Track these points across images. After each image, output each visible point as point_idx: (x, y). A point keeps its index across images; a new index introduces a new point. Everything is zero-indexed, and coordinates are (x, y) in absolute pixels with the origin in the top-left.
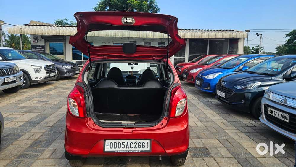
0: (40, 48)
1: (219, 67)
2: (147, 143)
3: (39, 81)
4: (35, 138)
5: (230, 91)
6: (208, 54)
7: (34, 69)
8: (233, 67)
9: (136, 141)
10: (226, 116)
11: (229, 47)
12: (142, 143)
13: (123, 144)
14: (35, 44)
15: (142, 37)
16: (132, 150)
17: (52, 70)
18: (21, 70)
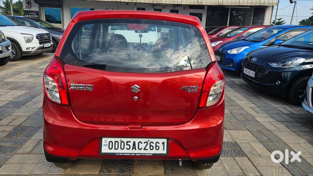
0: (34, 15)
1: (244, 40)
2: (163, 143)
3: (31, 53)
4: (16, 123)
5: (261, 70)
6: (228, 25)
7: (25, 37)
8: (261, 40)
9: (146, 140)
10: (255, 99)
11: (253, 18)
12: (156, 144)
13: (128, 143)
14: (28, 10)
15: (152, 2)
16: (141, 153)
17: (47, 40)
18: (9, 38)
